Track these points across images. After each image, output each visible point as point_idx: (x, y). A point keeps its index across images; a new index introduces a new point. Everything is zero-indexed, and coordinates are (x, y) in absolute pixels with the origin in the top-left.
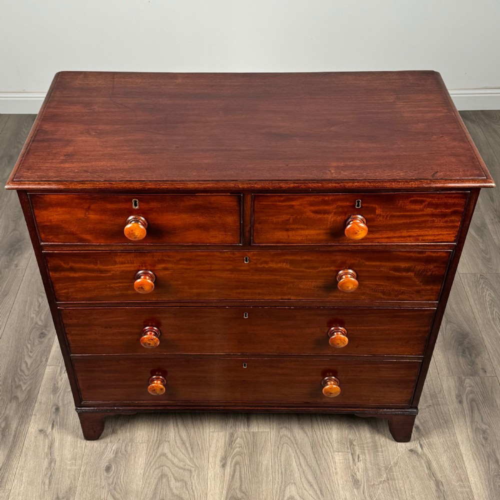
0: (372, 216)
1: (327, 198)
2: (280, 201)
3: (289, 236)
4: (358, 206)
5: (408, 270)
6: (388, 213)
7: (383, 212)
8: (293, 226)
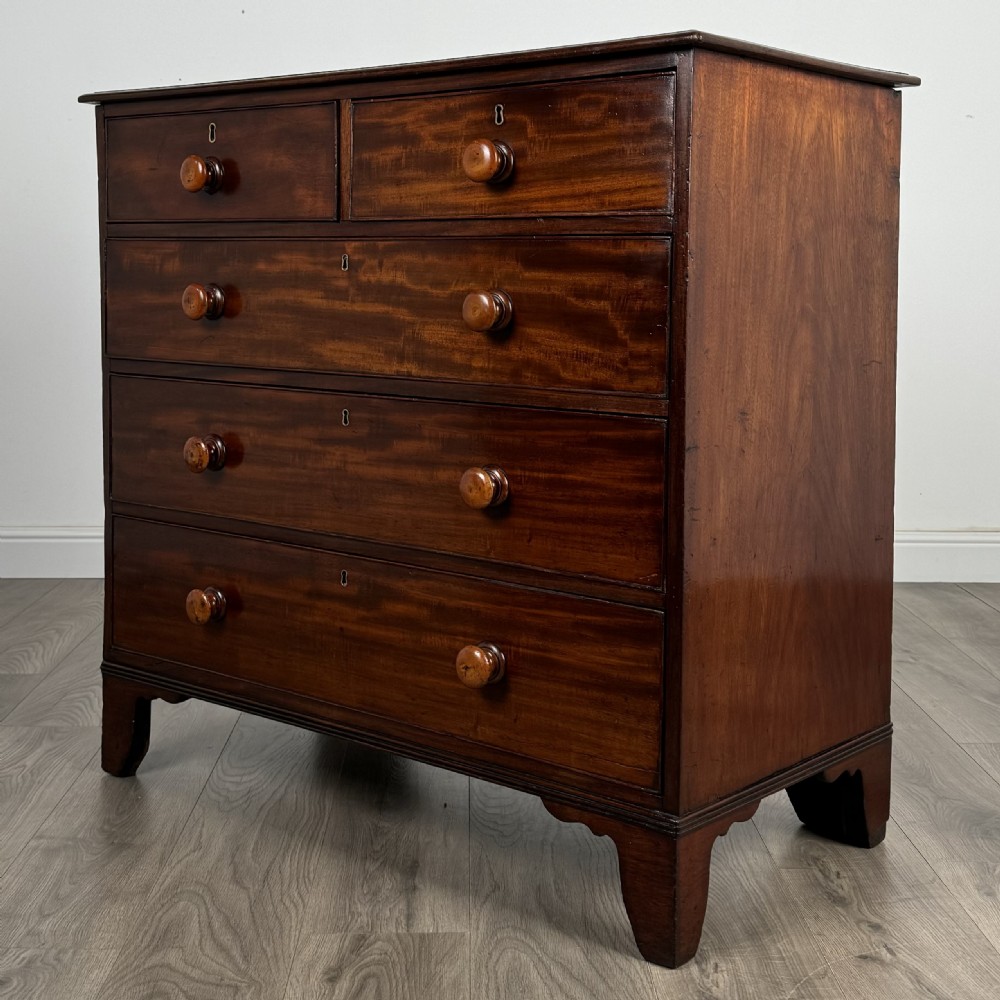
0: (522, 142)
1: (452, 104)
2: (388, 116)
3: (401, 198)
4: (499, 120)
5: (599, 294)
6: (547, 136)
7: (539, 132)
8: (406, 174)
